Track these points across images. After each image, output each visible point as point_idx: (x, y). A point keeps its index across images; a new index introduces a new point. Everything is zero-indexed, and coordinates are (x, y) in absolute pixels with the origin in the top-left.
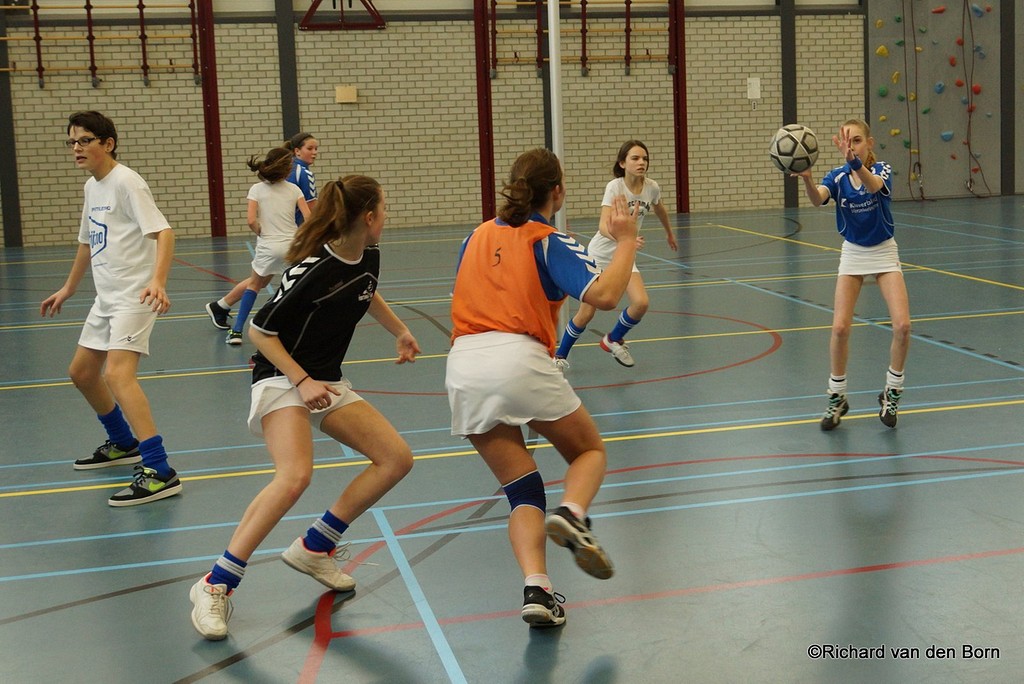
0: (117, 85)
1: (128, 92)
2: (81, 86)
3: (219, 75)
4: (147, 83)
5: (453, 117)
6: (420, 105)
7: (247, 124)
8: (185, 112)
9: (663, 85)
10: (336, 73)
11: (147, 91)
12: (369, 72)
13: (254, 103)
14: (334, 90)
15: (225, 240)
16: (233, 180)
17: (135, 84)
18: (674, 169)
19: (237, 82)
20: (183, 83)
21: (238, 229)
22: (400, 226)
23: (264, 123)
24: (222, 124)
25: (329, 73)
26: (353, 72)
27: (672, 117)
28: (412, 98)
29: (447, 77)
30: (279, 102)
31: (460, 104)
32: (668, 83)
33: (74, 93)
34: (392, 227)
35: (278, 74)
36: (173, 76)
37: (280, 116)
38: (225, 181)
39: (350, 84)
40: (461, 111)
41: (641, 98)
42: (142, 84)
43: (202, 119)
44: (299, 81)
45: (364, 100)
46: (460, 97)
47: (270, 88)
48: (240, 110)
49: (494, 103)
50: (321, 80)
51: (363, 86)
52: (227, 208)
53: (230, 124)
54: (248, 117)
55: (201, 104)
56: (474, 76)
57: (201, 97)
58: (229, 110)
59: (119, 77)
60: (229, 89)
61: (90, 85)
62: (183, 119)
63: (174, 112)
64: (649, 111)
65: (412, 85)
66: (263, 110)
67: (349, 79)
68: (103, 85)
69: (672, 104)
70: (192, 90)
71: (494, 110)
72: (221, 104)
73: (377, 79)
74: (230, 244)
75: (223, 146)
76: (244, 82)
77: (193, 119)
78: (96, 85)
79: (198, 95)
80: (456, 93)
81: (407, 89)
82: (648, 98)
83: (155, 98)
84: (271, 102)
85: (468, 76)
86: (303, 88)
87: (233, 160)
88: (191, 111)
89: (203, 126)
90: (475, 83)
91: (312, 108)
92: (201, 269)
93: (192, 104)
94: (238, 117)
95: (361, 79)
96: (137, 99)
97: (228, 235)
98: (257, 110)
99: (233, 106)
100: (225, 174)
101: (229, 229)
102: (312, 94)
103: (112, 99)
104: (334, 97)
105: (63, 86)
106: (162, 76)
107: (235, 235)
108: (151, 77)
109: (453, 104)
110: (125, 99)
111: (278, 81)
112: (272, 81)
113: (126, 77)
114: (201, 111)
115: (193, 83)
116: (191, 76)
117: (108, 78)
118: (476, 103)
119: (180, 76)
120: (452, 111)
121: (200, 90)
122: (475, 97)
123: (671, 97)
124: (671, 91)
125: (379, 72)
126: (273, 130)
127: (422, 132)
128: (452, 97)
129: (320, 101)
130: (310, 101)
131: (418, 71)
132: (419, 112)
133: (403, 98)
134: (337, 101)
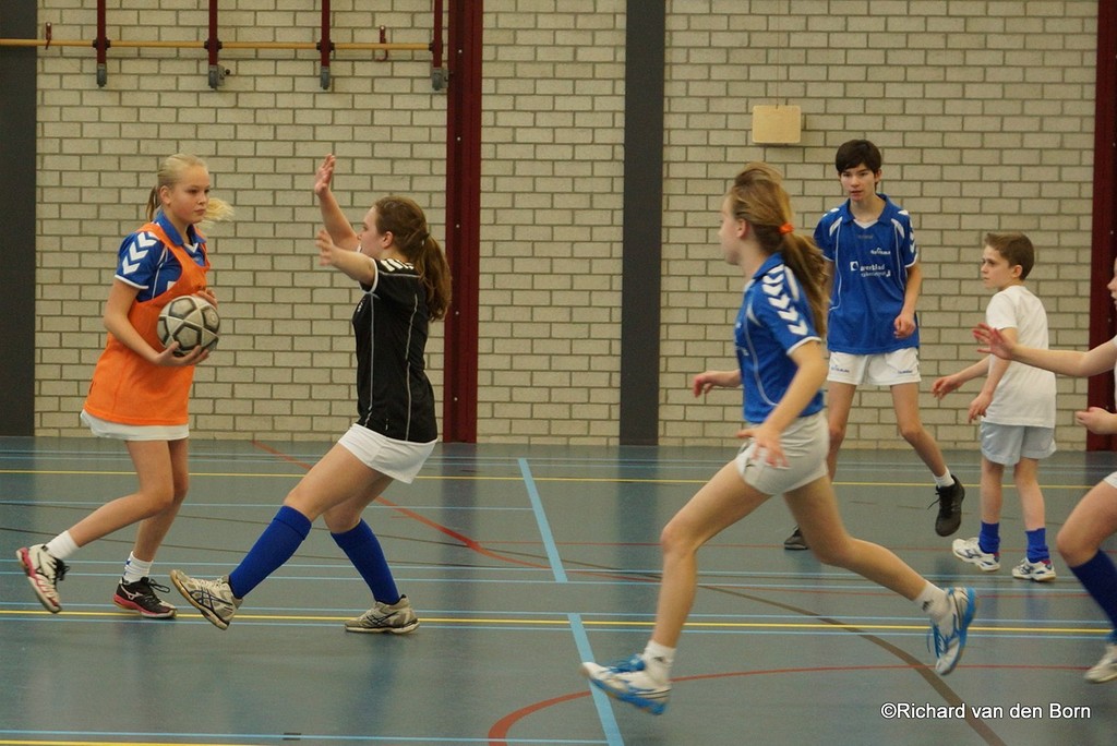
0: (263, 84)
1: (283, 101)
2: (185, 83)
3: (487, 70)
4: (327, 83)
5: (1031, 190)
6: (953, 156)
7: (542, 185)
8: (405, 151)
10: (756, 73)
11: (326, 101)
12: (836, 73)
13: (562, 136)
14: (748, 113)
15: (473, 451)
16: (501, 314)
17: (301, 84)
19: (527, 87)
20: (405, 86)
21: (503, 426)
22: (883, 445)
23: (581, 186)
24: (485, 184)
25: (739, 73)
26: (795, 73)
28: (935, 140)
29: (1023, 91)
30: (620, 136)
31: (1050, 157)
33: (167, 100)
34: (862, 445)
35: (620, 71)
36: (385, 69)
37: (619, 169)
38: (483, 314)
39: (787, 100)
40: (1051, 174)
42: (315, 85)
43: (441, 168)
44: (669, 89)
45: (818, 140)
47: (601, 104)
48: (527, 152)
50: (719, 89)
51: (819, 106)
52: (482, 378)
53: (503, 184)
54: (546, 169)
55: (442, 135)
56: (1090, 92)
57: (442, 119)
58: (503, 151)
59: (268, 68)
60: (507, 103)
61: (203, 83)
62: (400, 168)
63: (380, 151)
65: (935, 107)
66: (581, 153)
67: (786, 90)
68: (231, 84)
70: (424, 102)
72: (486, 136)
73: (853, 90)
74: (482, 461)
75: (485, 233)
76: (543, 87)
77: (423, 167)
78: (215, 83)
79: (436, 113)
80: (1041, 131)
81: (923, 116)
83: (341, 117)
84: (601, 136)
85: (1074, 92)
86: (676, 105)
87: (505, 266)
88: (419, 151)
89: (441, 184)
90: (1090, 109)
91: (693, 154)
92: (410, 514)
93: (423, 135)
94: (522, 168)
95: (813, 90)
96: (302, 117)
97: (480, 440)
98: (567, 152)
99: (514, 142)
100: (483, 298)
101: (482, 426)
102: (695, 121)
103: (248, 116)
104: (748, 131)
105: (147, 83)
106: (361, 69)
107: (494, 440)
108: (337, 68)
109: (1032, 157)
110: (275, 117)
111: (621, 87)
112: (607, 87)
113: (283, 68)
114: (442, 151)
115: (426, 86)
116: (424, 69)
117: (244, 68)
118: (1089, 158)
119: (400, 69)
120: (1029, 174)
121: (441, 102)
122: (1090, 141)
125: (859, 74)
126: (599, 201)
127: (952, 222)
128: (1031, 140)
129: (715, 138)
130: (692, 138)
131: (953, 75)
132: (949, 173)
133: (911, 140)
134: (755, 138)
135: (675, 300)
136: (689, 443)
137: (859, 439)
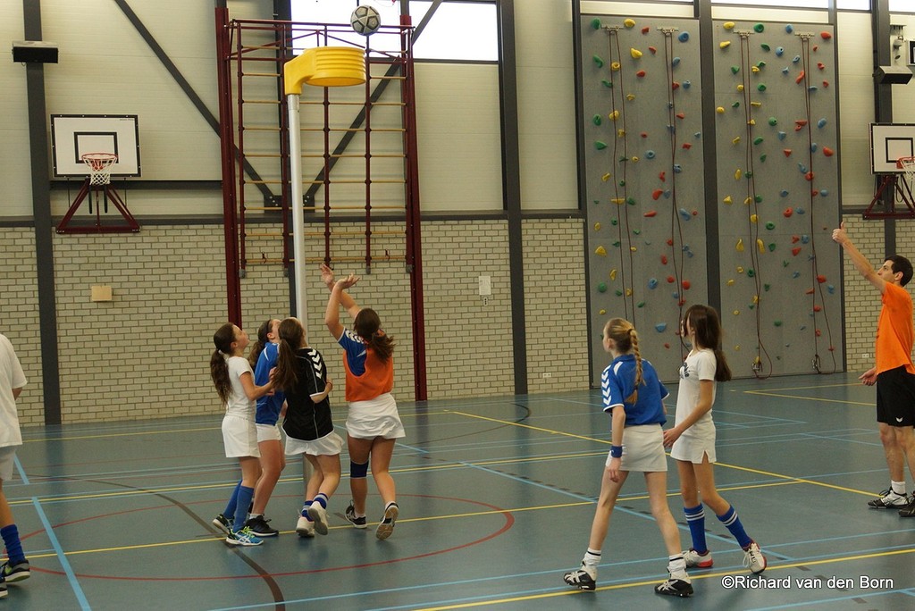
5: (204, 314)
6: (173, 303)
9: (401, 282)
10: (92, 273)
12: (124, 272)
13: (12, 302)
14: (90, 289)
18: (412, 360)
22: (153, 417)
23: (22, 321)
25: (85, 274)
26: (108, 273)
27: (410, 312)
28: (165, 297)
29: (198, 277)
30: (37, 301)
31: (211, 301)
32: (406, 281)
35: (36, 275)
37: (37, 314)
39: (105, 283)
40: (211, 308)
41: (381, 295)
44: (56, 281)
45: (119, 298)
46: (211, 295)
47: (28, 288)
49: (243, 300)
50: (77, 280)
51: (118, 285)
56: (225, 276)
64: (388, 307)
65: (165, 284)
66: (21, 308)
67: (104, 279)
69: (409, 300)
71: (243, 307)
73: (131, 279)
76: (3, 282)
80: (206, 291)
81: (160, 288)
82: (387, 295)
84: (29, 301)
85: (218, 276)
86: (60, 287)
90: (225, 282)
91: (68, 306)
95: (115, 279)
98: (15, 308)
102: (68, 293)
104: (90, 296)
109: (204, 302)
111: (37, 281)
112: (30, 281)
118: (226, 301)
120: (203, 308)
122: (225, 295)
123: (409, 294)
124: (409, 288)
125: (133, 272)
126: (30, 327)
127: (175, 328)
128: (203, 295)
129: (77, 300)
130: (65, 300)
131: (170, 271)
132: (172, 309)
133: (156, 297)
134: (93, 300)
135: (64, 365)
136: (74, 422)
137: (143, 415)
